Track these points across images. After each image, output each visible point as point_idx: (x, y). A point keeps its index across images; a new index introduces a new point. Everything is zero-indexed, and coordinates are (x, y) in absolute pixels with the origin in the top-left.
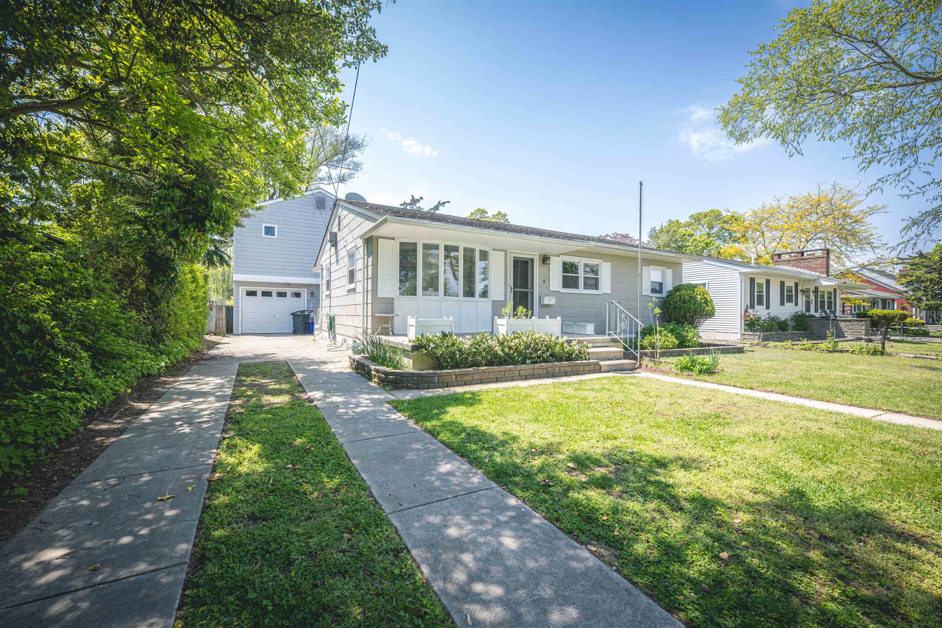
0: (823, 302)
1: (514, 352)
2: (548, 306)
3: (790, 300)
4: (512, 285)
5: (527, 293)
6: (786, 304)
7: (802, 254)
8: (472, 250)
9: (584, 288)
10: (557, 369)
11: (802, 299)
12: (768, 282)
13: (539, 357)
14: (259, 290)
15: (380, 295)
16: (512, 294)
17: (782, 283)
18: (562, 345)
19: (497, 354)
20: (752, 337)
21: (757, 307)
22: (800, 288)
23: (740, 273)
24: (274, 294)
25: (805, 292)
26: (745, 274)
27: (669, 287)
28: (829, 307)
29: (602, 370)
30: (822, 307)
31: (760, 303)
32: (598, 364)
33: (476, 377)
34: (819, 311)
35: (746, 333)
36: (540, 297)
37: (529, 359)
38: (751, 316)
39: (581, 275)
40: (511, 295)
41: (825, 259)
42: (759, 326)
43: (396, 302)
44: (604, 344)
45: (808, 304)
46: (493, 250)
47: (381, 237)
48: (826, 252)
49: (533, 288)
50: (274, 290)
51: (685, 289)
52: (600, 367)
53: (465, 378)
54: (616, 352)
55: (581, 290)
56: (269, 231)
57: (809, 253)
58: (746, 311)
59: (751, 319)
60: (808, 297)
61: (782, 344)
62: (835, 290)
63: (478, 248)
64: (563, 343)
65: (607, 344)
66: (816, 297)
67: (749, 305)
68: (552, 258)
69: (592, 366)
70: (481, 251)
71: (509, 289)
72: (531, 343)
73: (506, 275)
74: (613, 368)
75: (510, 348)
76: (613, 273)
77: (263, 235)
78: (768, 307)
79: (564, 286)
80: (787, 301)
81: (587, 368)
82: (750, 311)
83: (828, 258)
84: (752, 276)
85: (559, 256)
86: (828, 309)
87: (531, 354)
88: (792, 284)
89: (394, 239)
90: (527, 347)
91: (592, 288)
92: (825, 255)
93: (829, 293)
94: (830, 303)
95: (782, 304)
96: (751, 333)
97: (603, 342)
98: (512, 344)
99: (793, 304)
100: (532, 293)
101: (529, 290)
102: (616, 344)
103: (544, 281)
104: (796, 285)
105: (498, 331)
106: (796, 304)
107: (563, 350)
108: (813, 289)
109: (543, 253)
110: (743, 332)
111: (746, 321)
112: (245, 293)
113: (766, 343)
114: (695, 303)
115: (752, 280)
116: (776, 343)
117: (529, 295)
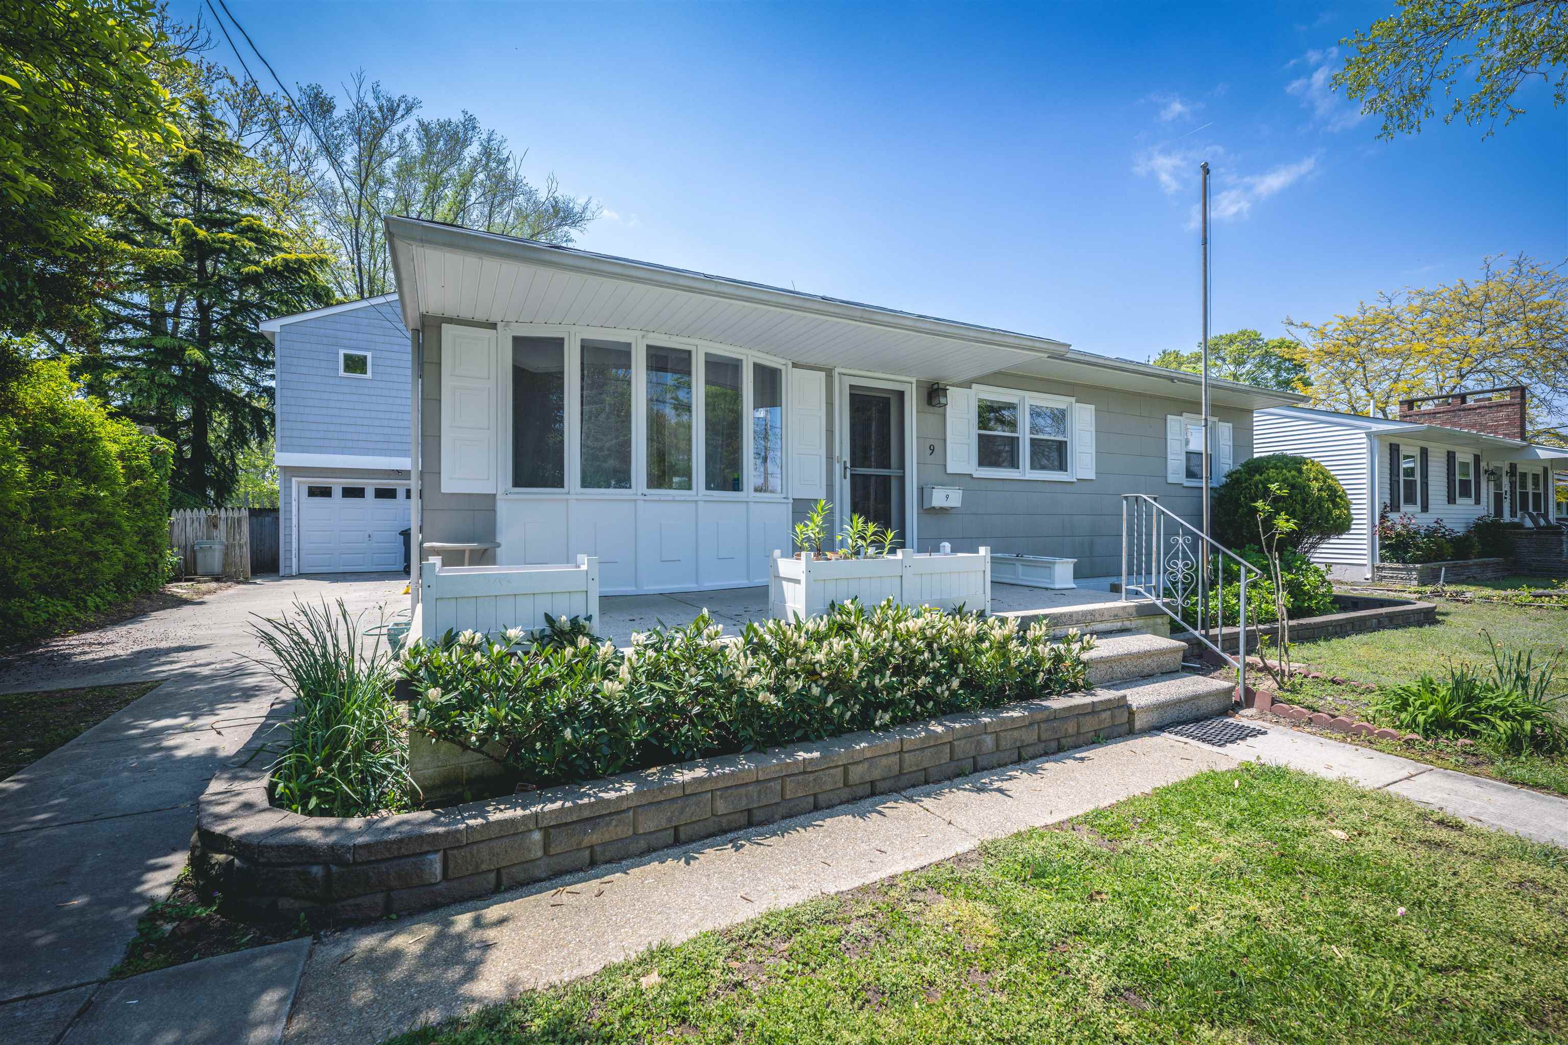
0: (1524, 496)
1: (826, 691)
2: (943, 510)
3: (1465, 493)
4: (847, 458)
5: (887, 478)
6: (1459, 500)
7: (1463, 398)
8: (735, 366)
9: (1033, 467)
10: (989, 741)
11: (1487, 490)
12: (1424, 452)
13: (921, 697)
14: (337, 484)
15: (448, 485)
16: (847, 483)
17: (1451, 456)
18: (1002, 646)
19: (757, 705)
20: (1403, 574)
21: (1404, 508)
22: (1483, 465)
23: (1369, 435)
24: (370, 493)
25: (1493, 474)
26: (1379, 435)
27: (1227, 464)
28: (1537, 507)
29: (1138, 724)
30: (1524, 507)
31: (1410, 500)
32: (1122, 704)
33: (649, 823)
34: (1519, 514)
35: (1387, 564)
36: (921, 490)
37: (885, 707)
38: (1399, 528)
39: (1025, 435)
40: (843, 488)
41: (1517, 409)
42: (1418, 549)
43: (503, 509)
44: (1118, 625)
45: (1498, 499)
46: (795, 365)
47: (451, 321)
48: (1519, 393)
49: (902, 466)
50: (370, 484)
51: (1275, 467)
52: (1131, 714)
53: (594, 837)
54: (1162, 652)
55: (1025, 472)
56: (355, 364)
57: (1477, 397)
58: (1383, 517)
59: (1398, 535)
60: (1498, 486)
61: (1503, 593)
62: (1546, 470)
63: (749, 358)
64: (1008, 639)
65: (1127, 624)
66: (1512, 484)
67: (1388, 502)
68: (952, 391)
69: (1106, 715)
70: (756, 366)
71: (838, 468)
72: (890, 652)
73: (830, 432)
74: (1171, 714)
75: (812, 673)
76: (1101, 432)
77: (341, 372)
78: (1425, 508)
79: (981, 463)
80: (1461, 495)
81: (1089, 725)
82: (1393, 516)
83: (1523, 405)
84: (1395, 440)
85: (968, 384)
86: (1534, 510)
87: (890, 688)
88: (1469, 459)
89: (493, 326)
90: (879, 663)
91: (1052, 469)
92: (1518, 400)
93: (1536, 477)
94: (1537, 496)
95: (1451, 500)
96: (1401, 566)
97: (1116, 617)
98: (820, 656)
99: (1471, 501)
100: (902, 480)
101: (893, 472)
102: (1151, 621)
103: (932, 449)
104: (1477, 459)
105: (783, 601)
106: (1478, 501)
107: (1006, 664)
108: (1506, 468)
109: (928, 376)
110: (1378, 563)
111: (1387, 538)
112: (305, 491)
113: (1459, 588)
114: (1304, 501)
115: (1394, 450)
116: (1487, 592)
117: (894, 484)
